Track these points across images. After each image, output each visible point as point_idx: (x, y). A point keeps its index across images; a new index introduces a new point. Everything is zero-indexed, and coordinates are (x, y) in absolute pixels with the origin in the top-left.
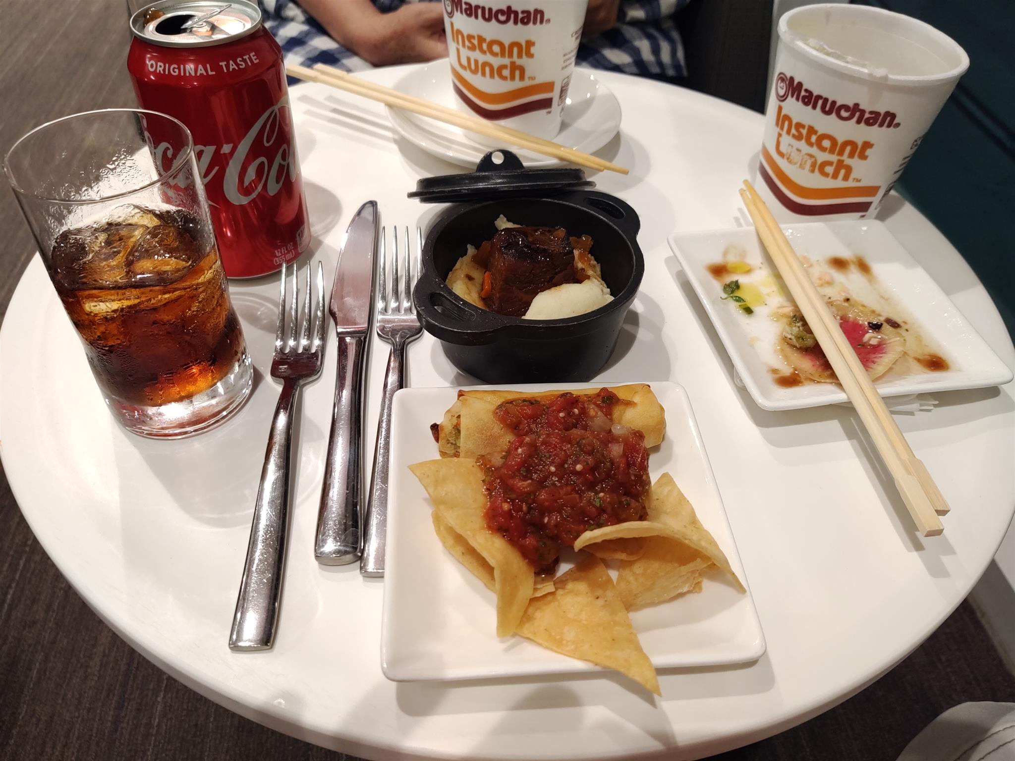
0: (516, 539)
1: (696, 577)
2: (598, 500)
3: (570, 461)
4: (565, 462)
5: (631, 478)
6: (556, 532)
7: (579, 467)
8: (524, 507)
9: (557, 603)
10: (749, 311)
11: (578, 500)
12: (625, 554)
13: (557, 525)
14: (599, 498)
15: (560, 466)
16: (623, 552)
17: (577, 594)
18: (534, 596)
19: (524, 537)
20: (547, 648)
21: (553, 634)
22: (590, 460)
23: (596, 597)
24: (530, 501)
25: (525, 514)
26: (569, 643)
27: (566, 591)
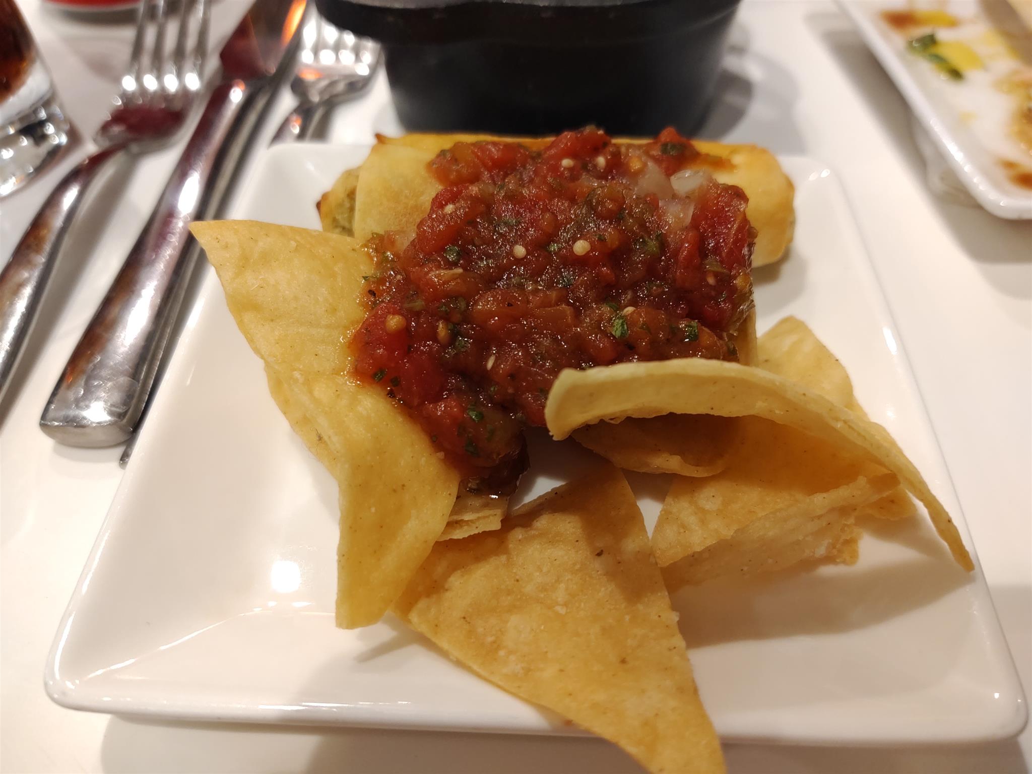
0: (416, 402)
1: (848, 526)
2: (618, 323)
3: (564, 236)
4: (551, 237)
5: (705, 280)
6: (510, 391)
7: (581, 247)
8: (442, 330)
9: (503, 558)
10: (956, 74)
11: (569, 319)
12: (678, 458)
13: (514, 376)
14: (621, 317)
15: (539, 246)
16: (673, 453)
17: (554, 540)
18: (447, 537)
19: (437, 398)
20: (459, 664)
21: (480, 630)
22: (610, 232)
23: (598, 552)
24: (457, 317)
25: (444, 347)
26: (512, 658)
27: (533, 532)
